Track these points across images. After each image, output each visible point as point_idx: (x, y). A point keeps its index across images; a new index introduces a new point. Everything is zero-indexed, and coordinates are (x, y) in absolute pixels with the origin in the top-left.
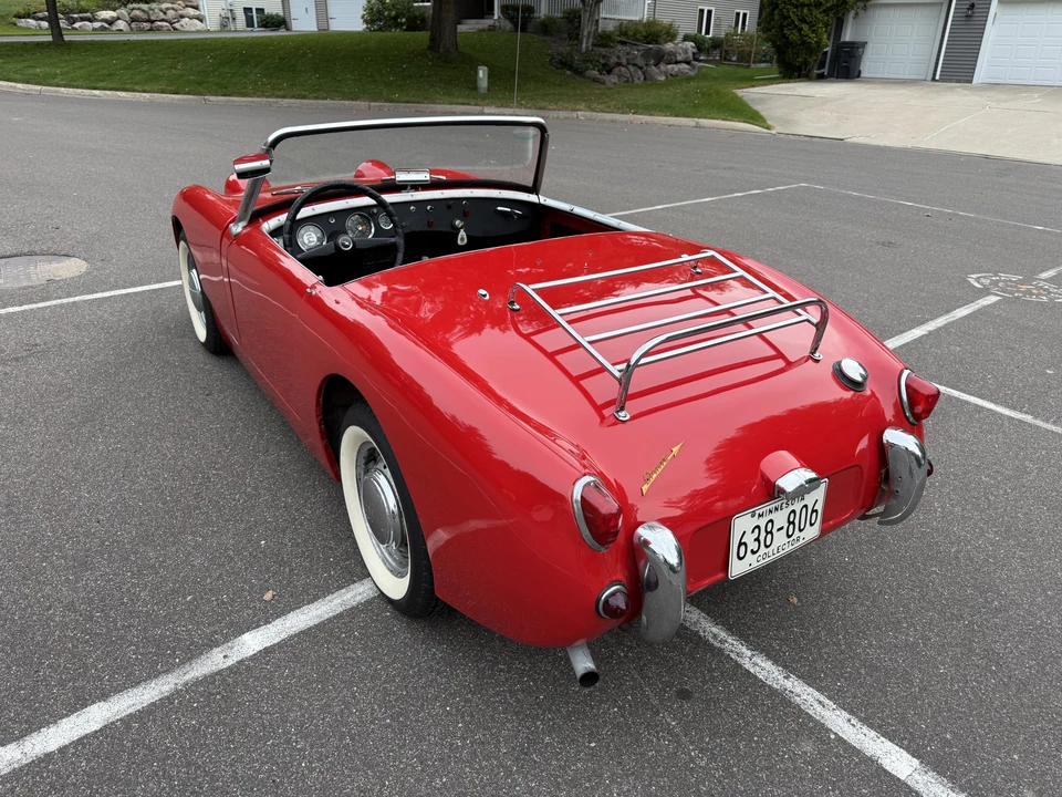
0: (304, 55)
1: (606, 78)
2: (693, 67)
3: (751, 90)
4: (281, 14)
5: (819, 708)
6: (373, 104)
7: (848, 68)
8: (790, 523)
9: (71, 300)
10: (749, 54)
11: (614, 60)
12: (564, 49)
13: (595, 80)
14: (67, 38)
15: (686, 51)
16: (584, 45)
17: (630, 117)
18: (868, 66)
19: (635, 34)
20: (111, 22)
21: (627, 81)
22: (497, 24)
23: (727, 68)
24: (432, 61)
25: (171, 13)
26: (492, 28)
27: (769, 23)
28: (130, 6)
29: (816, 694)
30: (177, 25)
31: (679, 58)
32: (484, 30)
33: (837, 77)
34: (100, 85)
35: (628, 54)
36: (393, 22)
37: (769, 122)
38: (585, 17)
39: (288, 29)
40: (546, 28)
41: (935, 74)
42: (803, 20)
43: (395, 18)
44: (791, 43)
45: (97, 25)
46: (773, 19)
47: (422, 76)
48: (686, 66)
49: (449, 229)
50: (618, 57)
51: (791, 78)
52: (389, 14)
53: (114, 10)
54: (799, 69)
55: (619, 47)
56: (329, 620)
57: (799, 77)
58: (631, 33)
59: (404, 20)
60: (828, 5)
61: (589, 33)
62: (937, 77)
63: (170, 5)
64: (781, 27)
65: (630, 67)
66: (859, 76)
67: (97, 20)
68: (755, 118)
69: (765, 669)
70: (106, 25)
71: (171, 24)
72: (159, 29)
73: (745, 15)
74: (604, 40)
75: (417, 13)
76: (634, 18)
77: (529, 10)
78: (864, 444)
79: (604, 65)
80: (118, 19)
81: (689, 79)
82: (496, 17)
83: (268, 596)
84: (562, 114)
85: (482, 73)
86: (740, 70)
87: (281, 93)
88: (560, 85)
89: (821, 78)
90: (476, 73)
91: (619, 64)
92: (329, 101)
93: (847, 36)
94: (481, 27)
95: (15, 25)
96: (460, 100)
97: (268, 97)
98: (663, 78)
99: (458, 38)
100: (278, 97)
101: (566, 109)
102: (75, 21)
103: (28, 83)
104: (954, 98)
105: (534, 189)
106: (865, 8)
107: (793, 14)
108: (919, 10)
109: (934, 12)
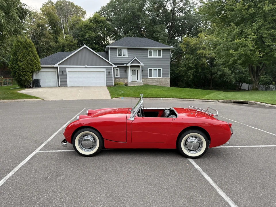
7: (37, 85)
18: (42, 84)
33: (35, 87)
37: (41, 98)
41: (59, 85)
44: (23, 80)
46: (16, 74)
54: (25, 86)
60: (31, 71)
64: (19, 77)
66: (40, 87)
68: (37, 97)
89: (30, 87)
93: (35, 78)
106: (38, 72)
107: (22, 73)
108: (51, 73)
109: (54, 73)
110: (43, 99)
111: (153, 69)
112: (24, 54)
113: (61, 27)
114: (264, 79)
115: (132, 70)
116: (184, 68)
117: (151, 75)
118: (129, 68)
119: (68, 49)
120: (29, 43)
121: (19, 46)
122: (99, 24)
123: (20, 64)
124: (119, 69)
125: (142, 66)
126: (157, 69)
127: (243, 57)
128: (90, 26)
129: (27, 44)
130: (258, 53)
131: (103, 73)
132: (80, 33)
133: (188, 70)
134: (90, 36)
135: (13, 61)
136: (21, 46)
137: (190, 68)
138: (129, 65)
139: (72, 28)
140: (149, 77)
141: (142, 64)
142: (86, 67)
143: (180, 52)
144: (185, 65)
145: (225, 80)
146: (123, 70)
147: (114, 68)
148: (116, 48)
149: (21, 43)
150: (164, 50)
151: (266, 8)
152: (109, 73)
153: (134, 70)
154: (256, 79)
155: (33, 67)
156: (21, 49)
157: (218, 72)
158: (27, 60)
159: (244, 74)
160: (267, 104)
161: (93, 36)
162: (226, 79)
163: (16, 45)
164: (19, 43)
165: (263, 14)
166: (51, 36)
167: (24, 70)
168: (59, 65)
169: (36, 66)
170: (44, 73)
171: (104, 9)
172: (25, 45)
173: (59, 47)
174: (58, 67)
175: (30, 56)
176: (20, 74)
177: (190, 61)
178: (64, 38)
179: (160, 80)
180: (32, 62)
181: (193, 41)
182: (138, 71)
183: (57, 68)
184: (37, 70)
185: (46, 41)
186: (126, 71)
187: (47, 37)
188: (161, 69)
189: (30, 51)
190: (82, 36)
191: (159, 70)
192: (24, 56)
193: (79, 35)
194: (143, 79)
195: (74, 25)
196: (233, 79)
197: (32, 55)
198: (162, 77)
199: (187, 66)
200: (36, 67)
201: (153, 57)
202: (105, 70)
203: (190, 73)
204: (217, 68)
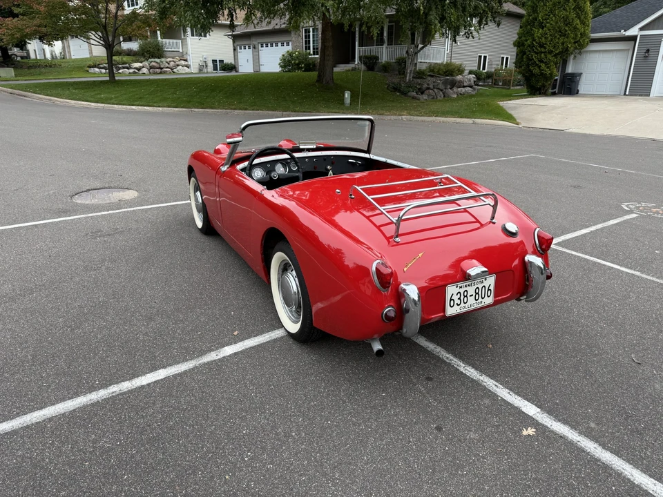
0: (246, 86)
1: (420, 96)
2: (474, 89)
3: (509, 102)
4: (233, 63)
5: (495, 388)
6: (284, 113)
7: (570, 89)
8: (476, 294)
9: (132, 209)
10: (509, 81)
11: (425, 86)
12: (396, 80)
13: (414, 98)
14: (117, 78)
15: (470, 80)
16: (408, 78)
17: (433, 118)
18: (583, 87)
19: (439, 71)
20: (139, 69)
21: (433, 98)
22: (357, 66)
23: (496, 89)
24: (319, 88)
25: (172, 64)
26: (354, 69)
27: (520, 63)
28: (150, 60)
29: (495, 382)
30: (175, 70)
31: (465, 84)
32: (349, 70)
33: (564, 94)
34: (135, 103)
35: (434, 82)
36: (297, 67)
37: (518, 121)
38: (408, 62)
39: (237, 71)
40: (386, 68)
41: (625, 91)
42: (541, 61)
43: (298, 64)
44: (534, 75)
45: (131, 71)
46: (523, 61)
47: (313, 97)
48: (470, 89)
49: (324, 171)
50: (428, 84)
51: (534, 95)
52: (295, 63)
53: (141, 62)
54: (540, 89)
55: (429, 78)
56: (264, 343)
57: (540, 94)
58: (436, 70)
59: (303, 65)
60: (557, 52)
61: (411, 71)
62: (627, 93)
63: (172, 59)
64: (528, 66)
65: (435, 90)
66: (577, 93)
67: (132, 68)
68: (509, 118)
69: (471, 372)
70: (136, 71)
71: (172, 69)
72: (165, 72)
73: (507, 58)
74: (420, 75)
75: (311, 61)
76: (438, 62)
77: (377, 58)
78: (516, 262)
79: (419, 89)
80: (143, 67)
81: (471, 96)
82: (356, 63)
83: (236, 333)
84: (393, 117)
85: (347, 95)
86: (504, 90)
87: (233, 107)
88: (393, 101)
89: (554, 94)
90: (344, 95)
91: (428, 88)
92: (260, 111)
93: (570, 70)
94: (347, 68)
95: (88, 71)
96: (334, 111)
97: (226, 109)
98: (455, 96)
99: (334, 76)
100: (231, 109)
101: (395, 114)
102: (119, 69)
103: (97, 102)
104: (638, 105)
105: (368, 151)
106: (580, 53)
107: (535, 58)
108: (615, 53)
109: (624, 55)
110: (519, 124)
123: (538, 33)
155: (566, 39)
158: (557, 23)
167: (543, 50)
168: (642, 29)
169: (576, 35)
170: (597, 55)
174: (636, 36)
175: (567, 11)
176: (531, 60)
180: (566, 25)
183: (634, 38)
184: (576, 48)
192: (551, 11)
197: (572, 5)
200: (575, 39)
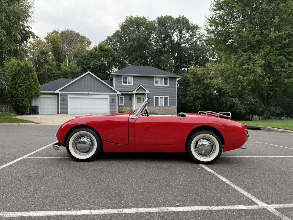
7: (35, 112)
18: (40, 111)
33: (32, 114)
37: (38, 123)
41: (58, 112)
42: (23, 100)
44: (20, 106)
46: (13, 100)
51: (20, 115)
54: (22, 112)
57: (22, 114)
60: (29, 97)
66: (38, 114)
89: (27, 114)
93: (33, 104)
106: (37, 98)
107: (19, 99)
108: (51, 99)
109: (54, 99)
110: (40, 124)
111: (159, 97)
112: (24, 79)
113: (65, 55)
114: (275, 110)
115: (138, 98)
116: (192, 98)
117: (157, 104)
118: (134, 96)
119: (71, 77)
120: (30, 68)
121: (19, 70)
122: (104, 53)
123: (19, 89)
124: (123, 97)
125: (148, 94)
126: (164, 97)
127: (253, 83)
128: (95, 54)
129: (28, 69)
130: (268, 78)
131: (106, 100)
132: (84, 61)
133: (196, 100)
134: (95, 64)
135: (11, 86)
136: (21, 71)
137: (197, 98)
138: (134, 92)
139: (76, 56)
140: (155, 106)
141: (147, 92)
142: (89, 94)
143: (187, 81)
144: (193, 95)
145: (234, 111)
146: (128, 98)
147: (118, 95)
148: (121, 76)
149: (22, 68)
150: (170, 78)
151: (272, 35)
152: (113, 100)
153: (139, 98)
154: (268, 107)
155: (32, 93)
156: (20, 74)
157: (227, 102)
158: (27, 86)
159: (254, 105)
160: (281, 130)
161: (98, 64)
162: (236, 110)
163: (15, 70)
164: (19, 68)
165: (270, 41)
166: (53, 63)
167: (22, 96)
168: (60, 91)
169: (36, 91)
170: (43, 99)
171: (109, 39)
172: (25, 70)
173: (62, 74)
175: (30, 82)
176: (17, 100)
177: (197, 91)
178: (67, 65)
179: (167, 108)
180: (31, 87)
181: (200, 70)
182: (143, 99)
183: (58, 94)
184: (36, 96)
185: (48, 69)
186: (131, 99)
187: (50, 65)
188: (168, 97)
189: (30, 76)
190: (86, 65)
191: (166, 99)
192: (23, 81)
193: (83, 64)
194: (149, 108)
195: (79, 54)
196: (243, 110)
197: (32, 80)
198: (168, 106)
199: (194, 96)
200: (36, 93)
201: (159, 85)
202: (108, 97)
203: (198, 103)
204: (226, 98)
